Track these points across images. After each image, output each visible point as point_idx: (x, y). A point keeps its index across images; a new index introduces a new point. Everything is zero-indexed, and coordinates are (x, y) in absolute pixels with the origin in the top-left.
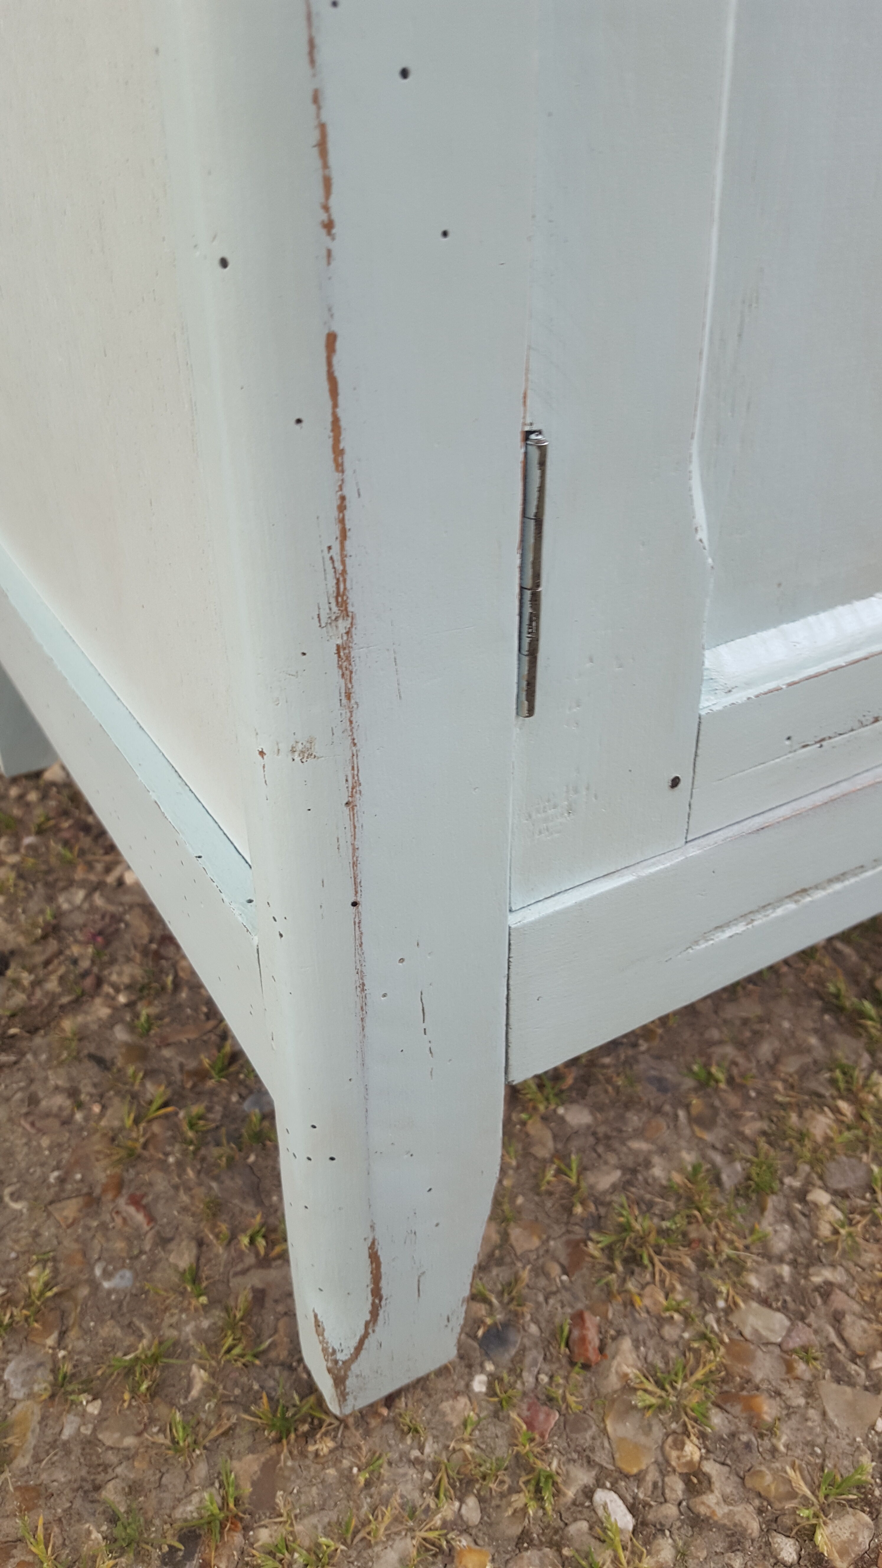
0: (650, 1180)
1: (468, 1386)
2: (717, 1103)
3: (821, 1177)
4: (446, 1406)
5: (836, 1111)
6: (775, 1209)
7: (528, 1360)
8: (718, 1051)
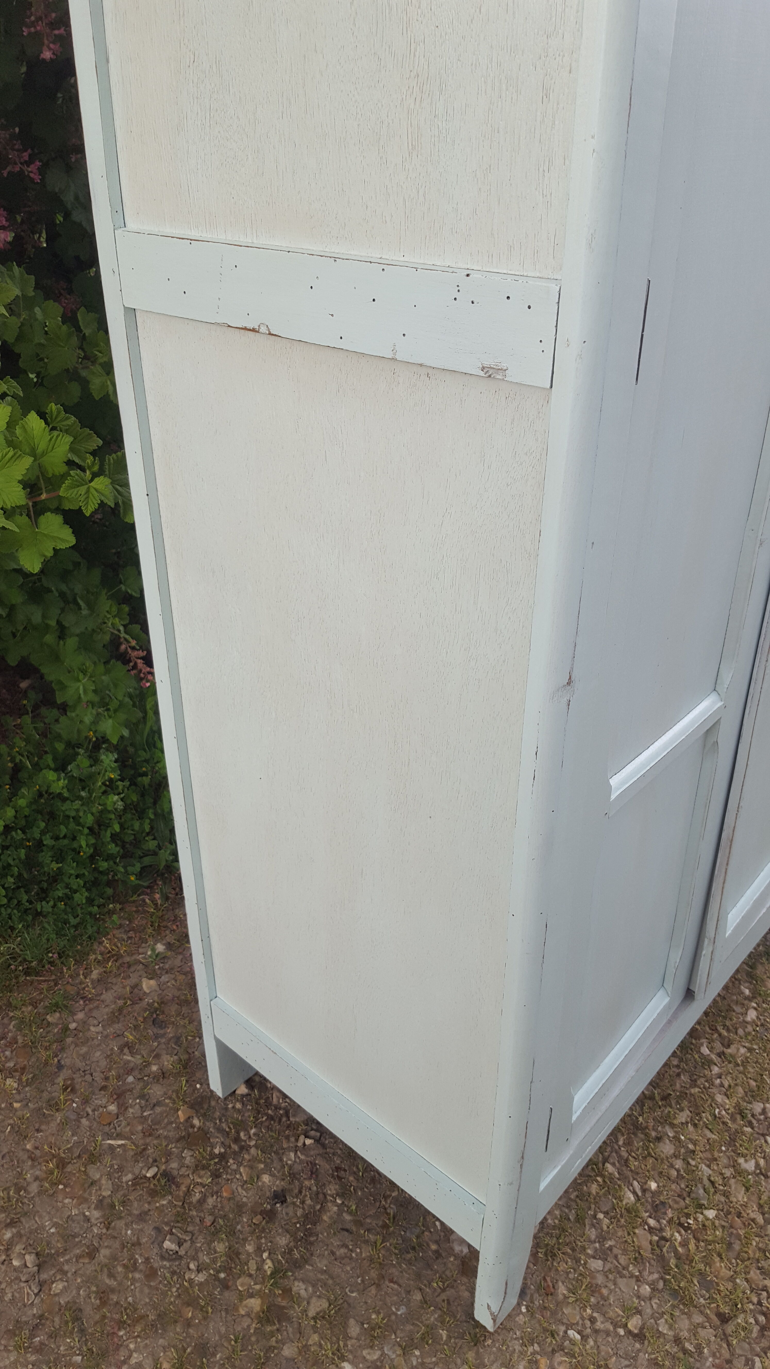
1: (521, 1311)
4: (517, 1319)
6: (588, 1224)
7: (534, 1298)
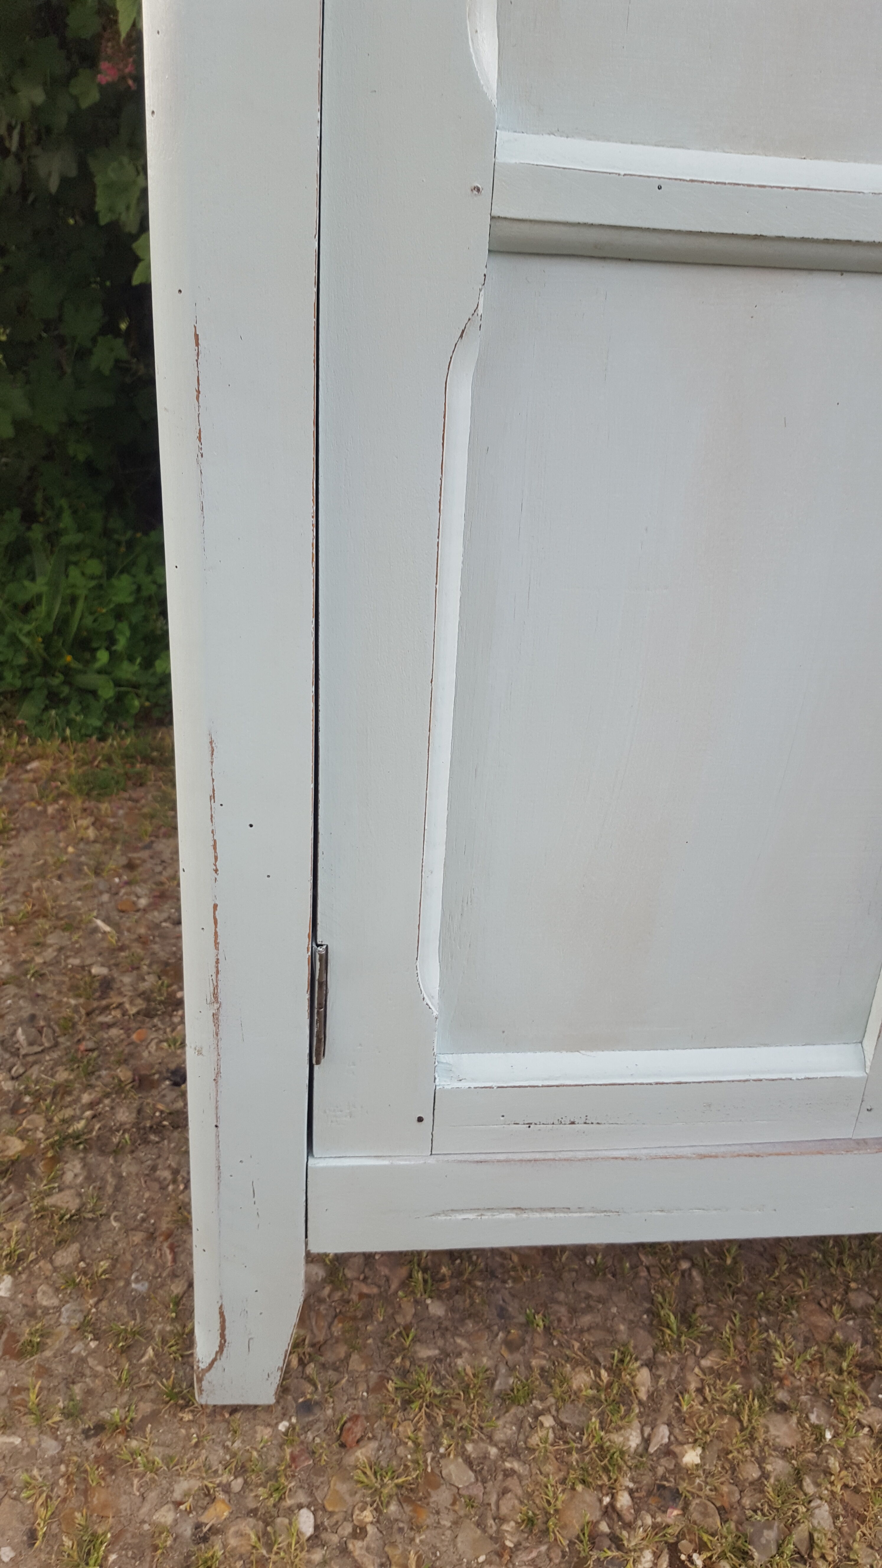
0: (453, 1365)
1: (277, 1424)
2: (528, 1339)
3: (557, 1410)
4: (259, 1428)
5: (598, 1375)
8: (556, 1307)
